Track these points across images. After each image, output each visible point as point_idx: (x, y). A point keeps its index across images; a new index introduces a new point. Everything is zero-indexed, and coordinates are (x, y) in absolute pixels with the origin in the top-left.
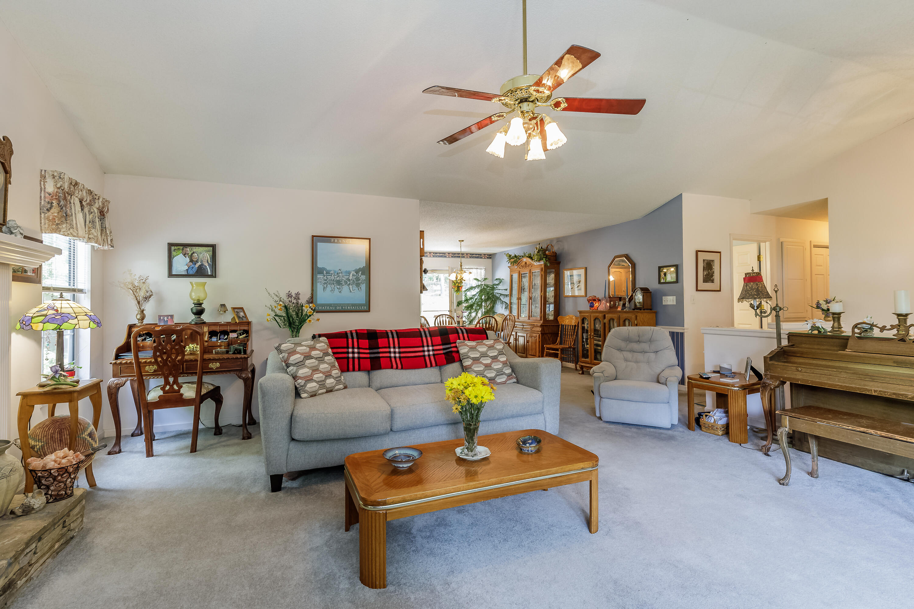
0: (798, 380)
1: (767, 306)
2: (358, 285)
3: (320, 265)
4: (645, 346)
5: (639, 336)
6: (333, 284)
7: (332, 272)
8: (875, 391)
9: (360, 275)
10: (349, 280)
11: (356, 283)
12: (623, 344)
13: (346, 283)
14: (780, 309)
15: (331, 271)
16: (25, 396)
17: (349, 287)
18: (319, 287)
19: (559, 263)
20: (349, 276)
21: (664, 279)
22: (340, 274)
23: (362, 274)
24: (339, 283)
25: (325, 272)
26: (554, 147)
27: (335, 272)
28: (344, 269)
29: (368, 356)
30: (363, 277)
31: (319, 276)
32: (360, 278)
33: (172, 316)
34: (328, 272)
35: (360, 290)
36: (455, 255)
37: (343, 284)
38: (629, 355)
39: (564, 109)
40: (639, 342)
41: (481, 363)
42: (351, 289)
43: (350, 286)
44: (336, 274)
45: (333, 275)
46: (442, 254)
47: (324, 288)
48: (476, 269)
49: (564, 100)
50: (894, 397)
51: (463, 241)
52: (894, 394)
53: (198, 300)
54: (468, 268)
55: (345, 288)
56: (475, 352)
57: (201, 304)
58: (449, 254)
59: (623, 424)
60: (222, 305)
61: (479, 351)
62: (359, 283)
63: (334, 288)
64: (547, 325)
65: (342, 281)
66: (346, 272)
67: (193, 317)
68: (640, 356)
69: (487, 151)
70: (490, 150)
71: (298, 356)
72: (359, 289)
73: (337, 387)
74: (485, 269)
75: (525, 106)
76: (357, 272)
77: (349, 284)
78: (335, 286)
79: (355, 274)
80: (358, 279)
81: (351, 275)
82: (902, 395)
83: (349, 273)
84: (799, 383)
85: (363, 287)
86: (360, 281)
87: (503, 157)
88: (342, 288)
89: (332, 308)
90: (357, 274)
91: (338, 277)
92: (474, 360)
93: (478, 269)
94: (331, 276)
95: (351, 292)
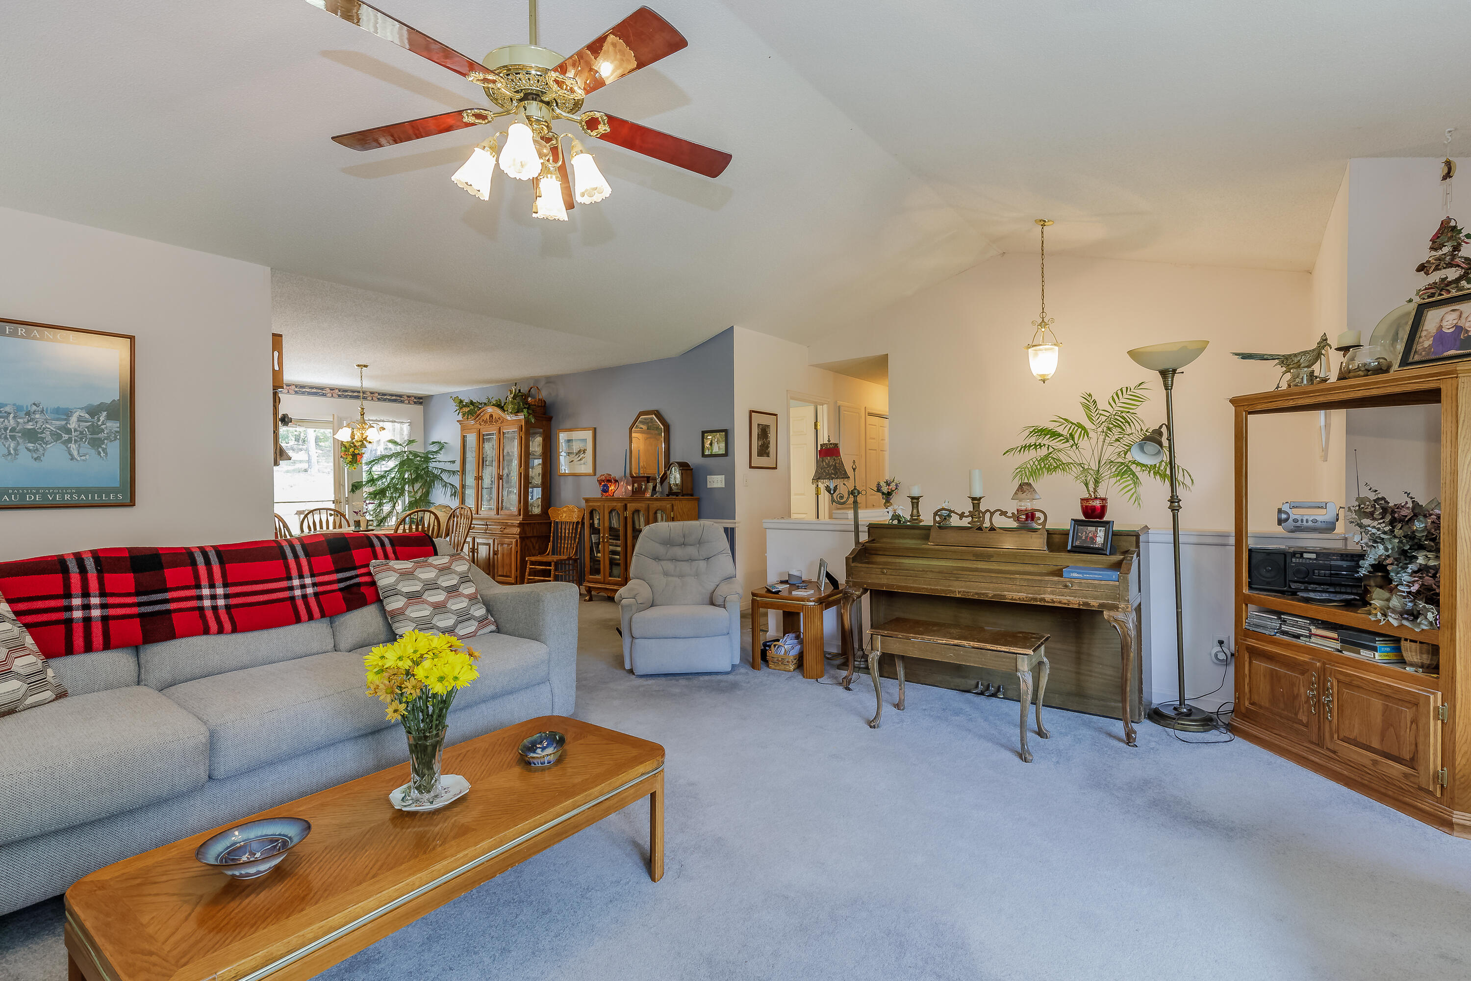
0: (883, 585)
1: (844, 488)
2: (96, 443)
4: (691, 551)
5: (684, 537)
6: (13, 438)
7: (8, 409)
8: (959, 592)
9: (102, 419)
10: (68, 431)
11: (91, 439)
12: (661, 550)
13: (57, 437)
14: (859, 493)
15: (6, 405)
17: (69, 449)
19: (550, 419)
20: (67, 420)
21: (709, 449)
22: (37, 416)
23: (109, 417)
24: (32, 436)
26: (586, 200)
27: (18, 408)
28: (49, 404)
29: (135, 611)
30: (114, 426)
32: (103, 427)
35: (102, 454)
36: (344, 393)
37: (49, 438)
38: (669, 566)
39: (603, 137)
40: (684, 544)
41: (425, 602)
42: (75, 453)
43: (73, 446)
44: (22, 414)
45: (12, 415)
46: (316, 388)
48: (392, 422)
49: (605, 118)
50: (976, 597)
51: (366, 366)
52: (977, 594)
54: (374, 419)
56: (411, 582)
58: (332, 389)
59: (666, 675)
61: (419, 579)
62: (100, 439)
63: (15, 450)
64: (530, 523)
65: (42, 433)
66: (57, 411)
68: (685, 567)
69: (453, 178)
70: (460, 177)
72: (99, 453)
73: (30, 700)
74: (411, 424)
75: (534, 108)
76: (93, 411)
77: (69, 440)
78: (18, 444)
79: (87, 416)
80: (95, 429)
81: (74, 419)
82: (983, 594)
83: (67, 414)
84: (884, 589)
86: (102, 435)
87: (487, 199)
88: (44, 450)
89: (10, 498)
90: (93, 417)
91: (29, 421)
92: (409, 598)
93: (395, 422)
94: (7, 417)
95: (73, 458)
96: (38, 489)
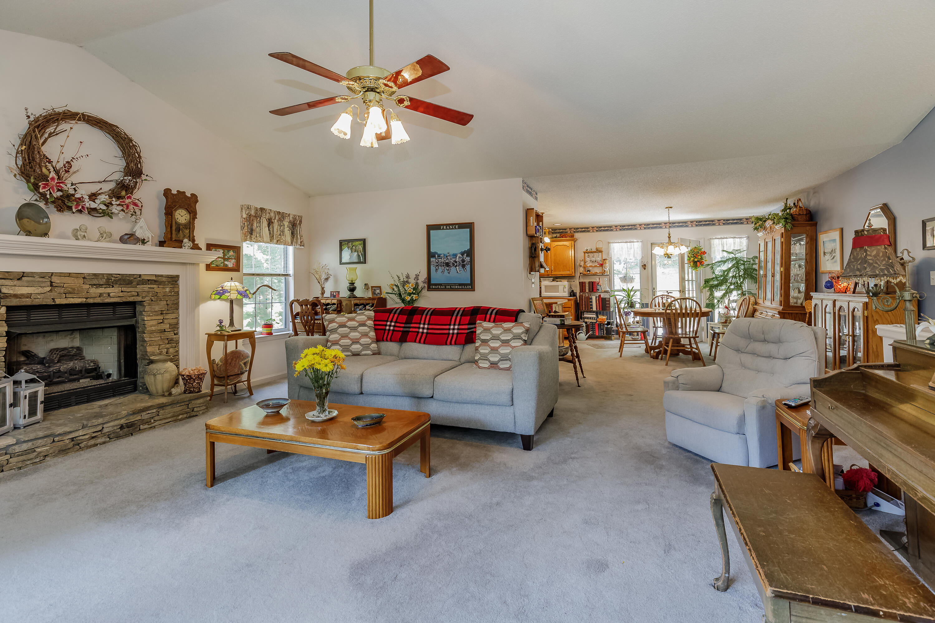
2: (463, 266)
3: (432, 250)
4: (772, 348)
5: (763, 333)
6: (443, 265)
7: (442, 255)
10: (456, 262)
16: (210, 335)
18: (433, 268)
19: (816, 225)
20: (456, 258)
22: (449, 257)
23: (467, 256)
24: (447, 265)
25: (437, 256)
27: (444, 255)
28: (452, 252)
29: (402, 329)
30: (468, 259)
31: (432, 259)
33: (339, 292)
34: (439, 256)
37: (452, 265)
38: (748, 359)
40: (766, 341)
42: (458, 270)
43: (457, 268)
44: (445, 257)
47: (436, 270)
48: (733, 238)
51: (671, 208)
53: (352, 281)
54: (719, 237)
55: (453, 269)
57: (354, 283)
58: (692, 222)
60: (365, 284)
61: (491, 333)
64: (792, 313)
65: (450, 263)
67: (349, 293)
68: (763, 363)
71: (334, 324)
73: (363, 353)
74: (748, 238)
76: (462, 254)
77: (456, 266)
79: (461, 256)
80: (463, 261)
81: (458, 257)
83: (455, 255)
85: (468, 267)
86: (465, 263)
89: (443, 287)
90: (463, 256)
91: (447, 259)
93: (735, 237)
94: (442, 259)
95: (457, 272)
96: (449, 284)
